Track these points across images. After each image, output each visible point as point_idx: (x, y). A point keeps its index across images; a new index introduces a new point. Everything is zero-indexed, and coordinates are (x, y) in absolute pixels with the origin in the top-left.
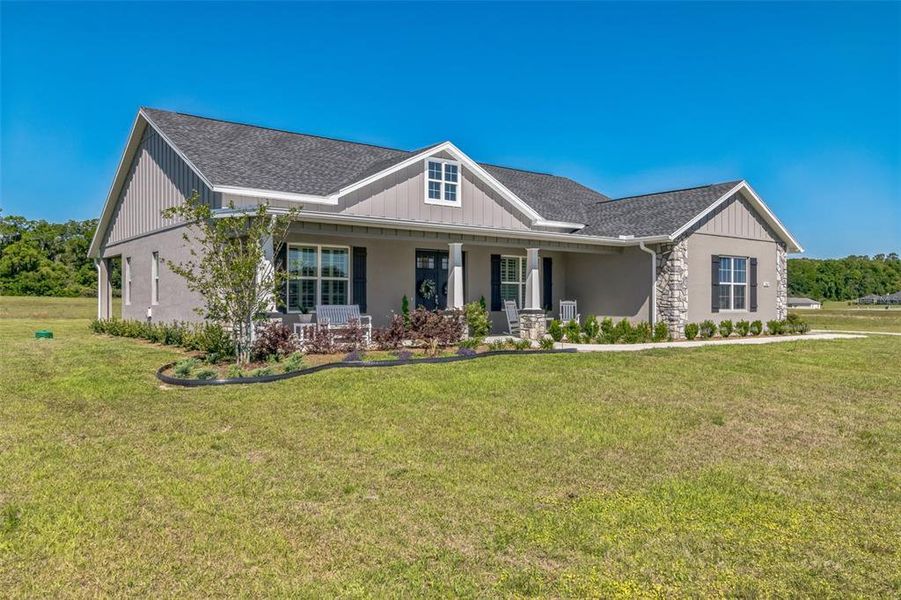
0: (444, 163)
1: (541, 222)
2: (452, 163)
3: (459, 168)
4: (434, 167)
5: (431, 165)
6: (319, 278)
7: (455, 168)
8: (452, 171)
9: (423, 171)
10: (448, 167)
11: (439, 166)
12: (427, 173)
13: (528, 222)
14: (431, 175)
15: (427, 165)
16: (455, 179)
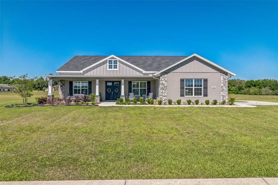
0: (113, 60)
1: (144, 72)
2: (115, 60)
3: (118, 61)
4: (110, 62)
5: (109, 61)
6: (81, 88)
7: (117, 61)
8: (116, 62)
9: (107, 63)
10: (114, 61)
11: (112, 61)
12: (108, 63)
13: (141, 72)
14: (109, 63)
15: (108, 61)
16: (117, 63)
